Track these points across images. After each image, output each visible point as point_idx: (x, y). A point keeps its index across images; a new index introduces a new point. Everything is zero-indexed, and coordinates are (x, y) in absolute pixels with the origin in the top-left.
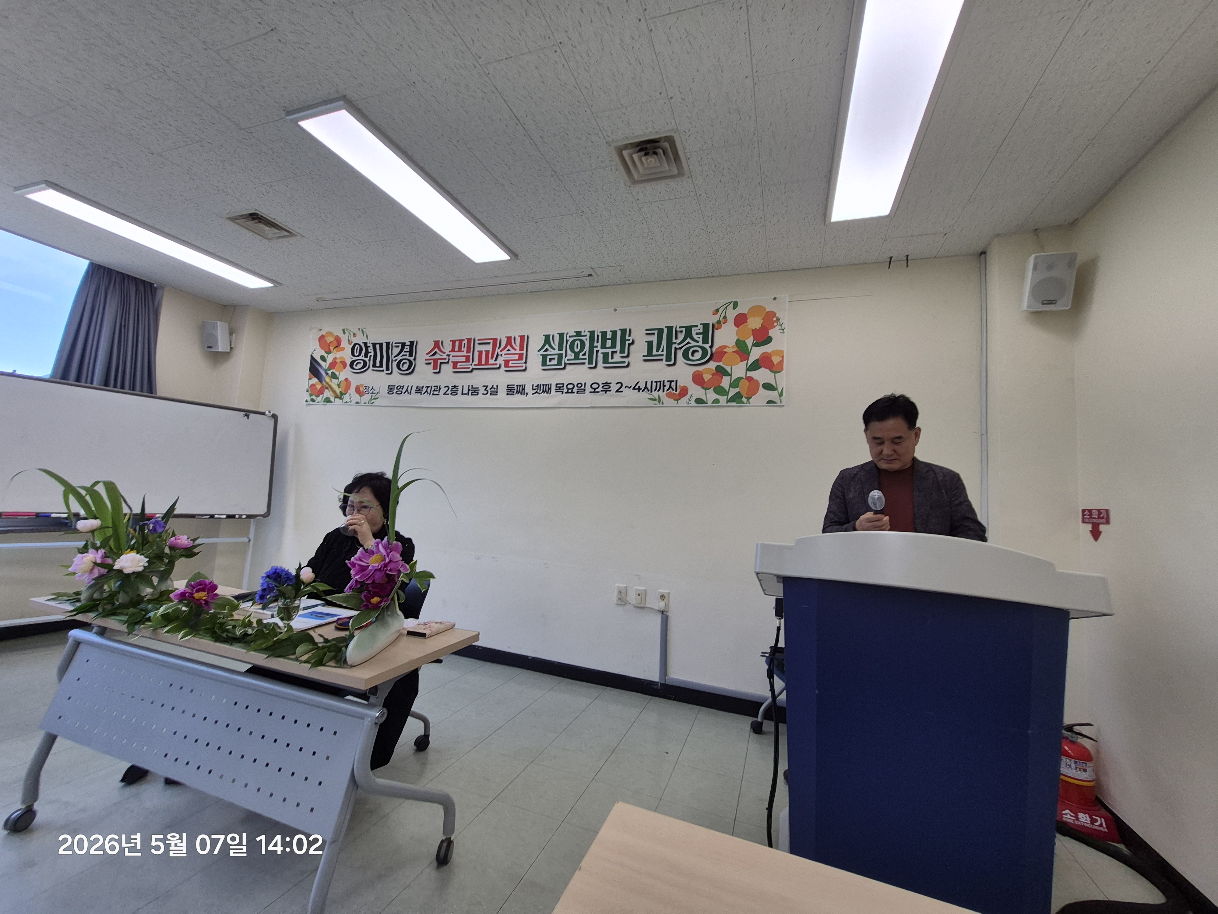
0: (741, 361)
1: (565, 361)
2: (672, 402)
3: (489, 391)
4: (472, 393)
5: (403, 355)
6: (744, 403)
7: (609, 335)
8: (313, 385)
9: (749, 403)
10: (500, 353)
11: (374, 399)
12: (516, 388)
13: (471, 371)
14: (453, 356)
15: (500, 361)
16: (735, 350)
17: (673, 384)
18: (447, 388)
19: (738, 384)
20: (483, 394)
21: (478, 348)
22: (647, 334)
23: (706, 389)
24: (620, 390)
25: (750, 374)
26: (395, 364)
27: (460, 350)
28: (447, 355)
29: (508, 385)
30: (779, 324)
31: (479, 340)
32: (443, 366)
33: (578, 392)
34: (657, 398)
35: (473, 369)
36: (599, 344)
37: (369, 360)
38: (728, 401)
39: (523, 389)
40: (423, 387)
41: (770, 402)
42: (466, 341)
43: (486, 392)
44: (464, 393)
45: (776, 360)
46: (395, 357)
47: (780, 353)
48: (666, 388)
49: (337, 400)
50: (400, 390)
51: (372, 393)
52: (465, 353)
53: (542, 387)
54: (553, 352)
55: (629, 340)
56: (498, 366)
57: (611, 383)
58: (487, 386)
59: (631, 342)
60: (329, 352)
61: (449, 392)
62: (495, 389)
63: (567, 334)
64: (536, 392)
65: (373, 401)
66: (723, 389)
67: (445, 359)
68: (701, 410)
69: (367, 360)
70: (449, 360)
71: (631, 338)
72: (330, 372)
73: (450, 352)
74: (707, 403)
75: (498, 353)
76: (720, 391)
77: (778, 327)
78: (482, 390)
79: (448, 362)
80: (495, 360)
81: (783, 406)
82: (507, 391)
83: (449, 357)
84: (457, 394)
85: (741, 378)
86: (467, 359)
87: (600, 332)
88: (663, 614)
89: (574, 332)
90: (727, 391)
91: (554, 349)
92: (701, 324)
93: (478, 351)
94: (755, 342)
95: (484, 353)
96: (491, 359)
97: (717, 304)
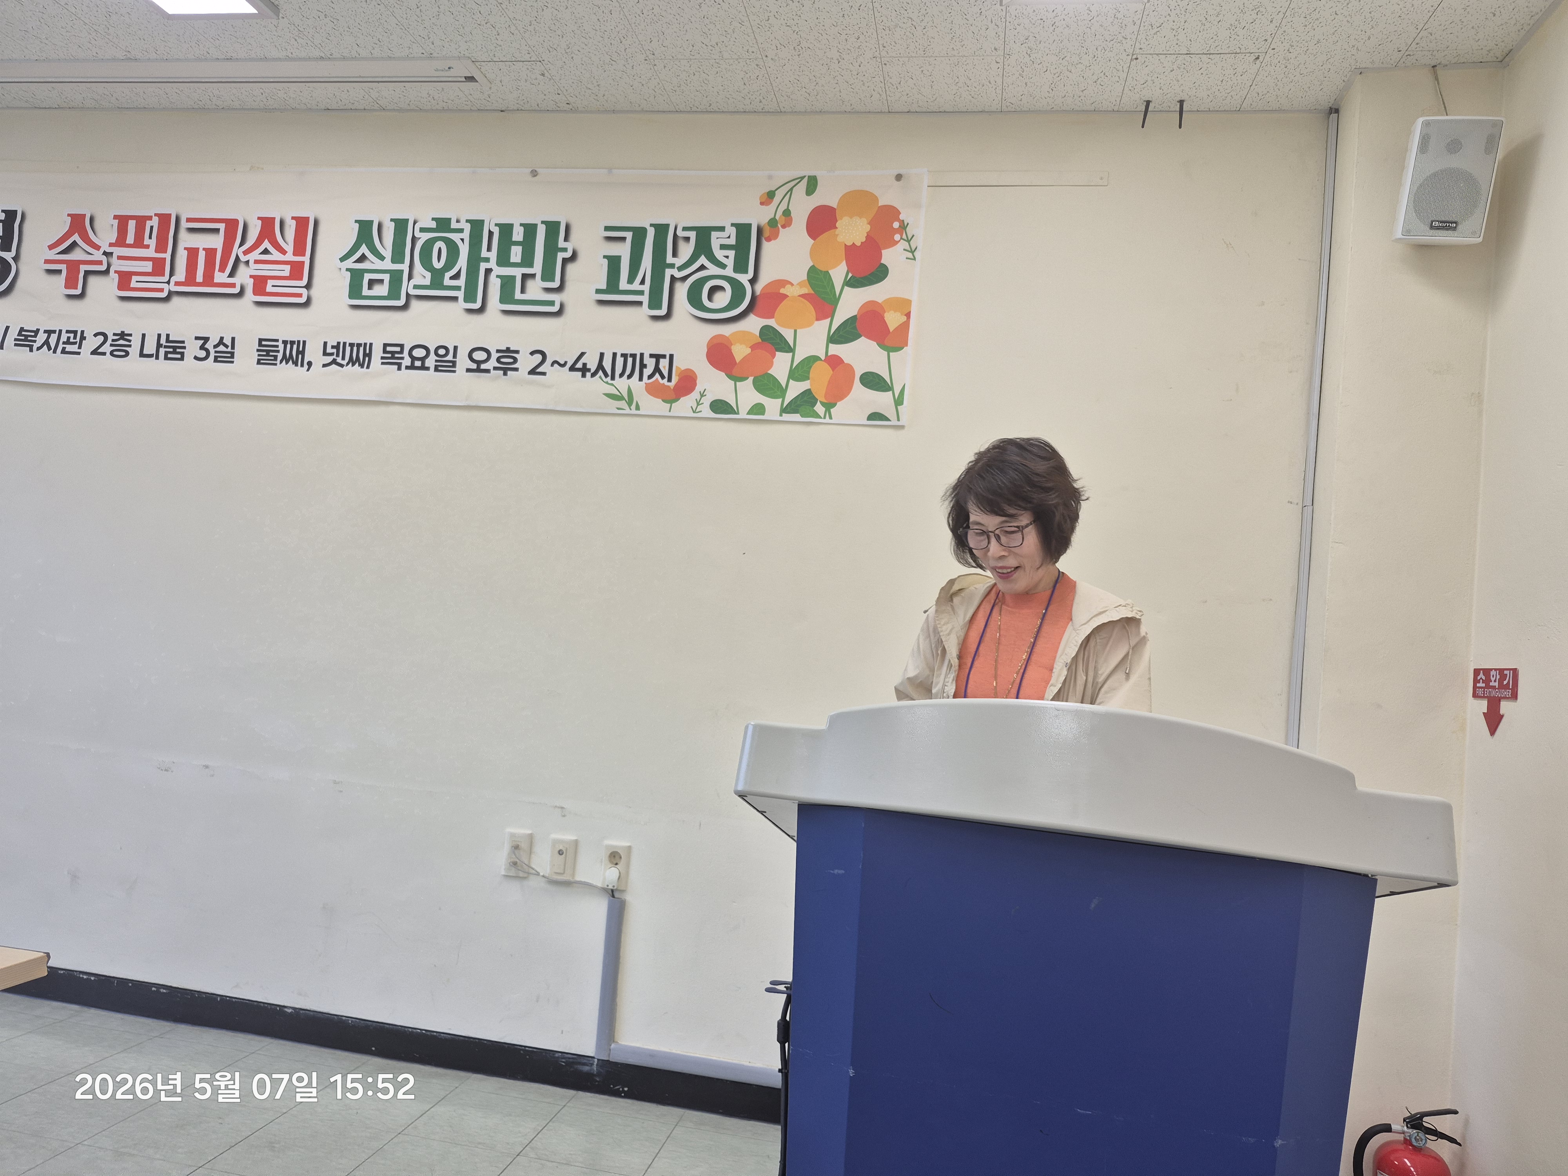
0: (818, 319)
1: (407, 287)
2: (658, 405)
3: (212, 351)
4: (166, 353)
6: (819, 416)
7: (518, 235)
9: (831, 418)
10: (243, 258)
12: (281, 348)
13: (167, 299)
14: (120, 258)
15: (244, 277)
16: (806, 290)
17: (664, 364)
18: (101, 339)
19: (809, 373)
20: (196, 358)
21: (187, 240)
22: (608, 239)
23: (736, 379)
24: (539, 370)
25: (835, 349)
27: (139, 243)
28: (105, 253)
29: (260, 340)
30: (904, 236)
31: (189, 220)
32: (91, 279)
33: (436, 369)
34: (625, 395)
35: (171, 294)
36: (493, 255)
38: (784, 410)
39: (301, 353)
40: (37, 331)
41: (875, 417)
42: (156, 220)
43: (203, 354)
44: (145, 352)
45: (893, 320)
47: (904, 306)
48: (647, 372)
52: (151, 253)
53: (348, 349)
54: (378, 264)
55: (565, 250)
56: (236, 290)
57: (517, 352)
58: (206, 340)
59: (568, 255)
61: (107, 348)
62: (227, 346)
63: (415, 223)
64: (334, 362)
66: (775, 380)
68: (722, 427)
70: (109, 266)
71: (569, 246)
73: (111, 245)
74: (738, 413)
75: (237, 259)
76: (767, 385)
77: (903, 245)
78: (193, 349)
79: (106, 272)
80: (232, 275)
81: (902, 427)
82: (259, 355)
83: (111, 260)
84: (127, 354)
85: (814, 359)
86: (158, 267)
87: (496, 225)
88: (613, 896)
89: (433, 219)
90: (784, 387)
91: (382, 258)
92: (732, 225)
93: (185, 249)
94: (850, 275)
95: (202, 256)
96: (219, 271)
97: (770, 177)
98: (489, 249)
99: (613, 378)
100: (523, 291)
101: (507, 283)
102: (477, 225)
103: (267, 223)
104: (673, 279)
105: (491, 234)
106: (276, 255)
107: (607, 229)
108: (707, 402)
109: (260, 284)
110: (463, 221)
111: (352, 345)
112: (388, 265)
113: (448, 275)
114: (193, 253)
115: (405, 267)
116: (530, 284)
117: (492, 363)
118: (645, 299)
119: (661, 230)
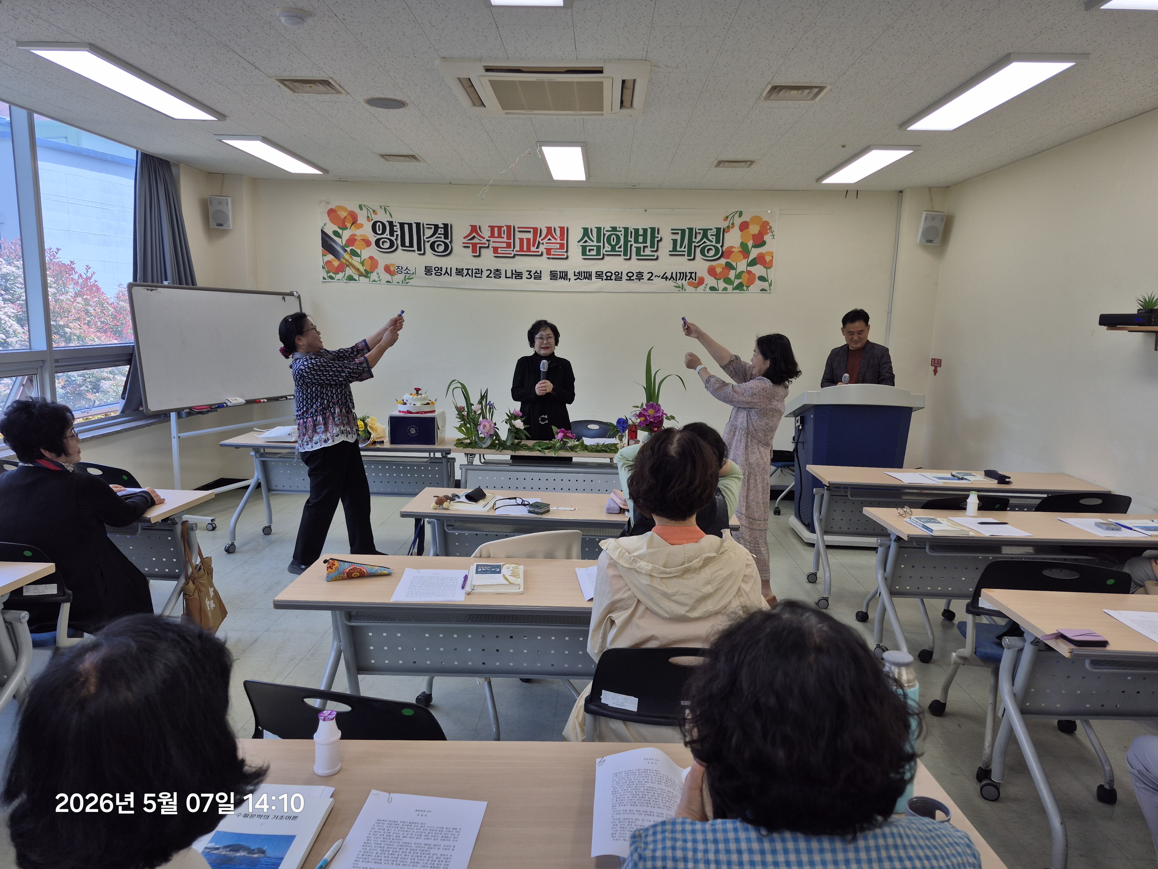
0: (744, 259)
1: (603, 251)
2: (692, 289)
3: (533, 275)
4: (515, 277)
5: (437, 237)
6: (745, 290)
7: (641, 232)
8: (328, 262)
9: (748, 291)
11: (408, 279)
12: (559, 274)
13: (514, 257)
14: (493, 242)
15: (542, 248)
16: (740, 249)
17: (693, 275)
18: (489, 272)
19: (741, 276)
20: (527, 278)
21: (518, 235)
22: (673, 233)
23: (718, 279)
24: (651, 279)
25: (749, 268)
26: (428, 245)
27: (500, 236)
28: (487, 240)
29: (551, 271)
30: (771, 231)
31: (518, 228)
32: (483, 250)
33: (615, 280)
34: (681, 287)
35: (515, 255)
36: (633, 240)
37: (396, 239)
38: (734, 289)
39: (566, 275)
40: (463, 269)
41: (762, 290)
42: (505, 228)
43: (529, 277)
44: (507, 276)
45: (768, 258)
46: (426, 238)
47: (771, 254)
48: (688, 278)
49: (362, 278)
50: (439, 271)
51: (407, 273)
52: (505, 240)
53: (583, 274)
54: (592, 244)
56: (540, 253)
57: (643, 273)
58: (530, 272)
59: (659, 239)
60: (344, 228)
61: (492, 275)
62: (538, 274)
63: (604, 229)
64: (578, 278)
65: (407, 281)
66: (730, 279)
67: (485, 244)
68: (714, 295)
69: (393, 239)
70: (489, 245)
71: (659, 236)
72: (348, 249)
73: (489, 237)
74: (719, 291)
75: (539, 242)
76: (728, 281)
77: (771, 234)
78: (525, 275)
79: (488, 247)
80: (537, 248)
81: (771, 293)
82: (550, 277)
83: (489, 243)
84: (500, 277)
85: (743, 272)
86: (508, 245)
87: (633, 229)
89: (610, 227)
90: (733, 281)
91: (593, 241)
92: (715, 228)
93: (518, 238)
94: (754, 244)
95: (525, 241)
96: (532, 246)
97: (727, 211)
98: (631, 237)
99: (676, 280)
100: (644, 252)
101: (638, 249)
102: (626, 229)
103: (549, 229)
104: (695, 246)
105: (631, 232)
106: (553, 241)
107: (672, 230)
108: (708, 287)
109: (548, 251)
110: (621, 228)
111: (584, 272)
112: (595, 243)
113: (617, 247)
114: (521, 240)
115: (601, 244)
116: (646, 249)
117: (634, 277)
118: (686, 253)
119: (691, 230)
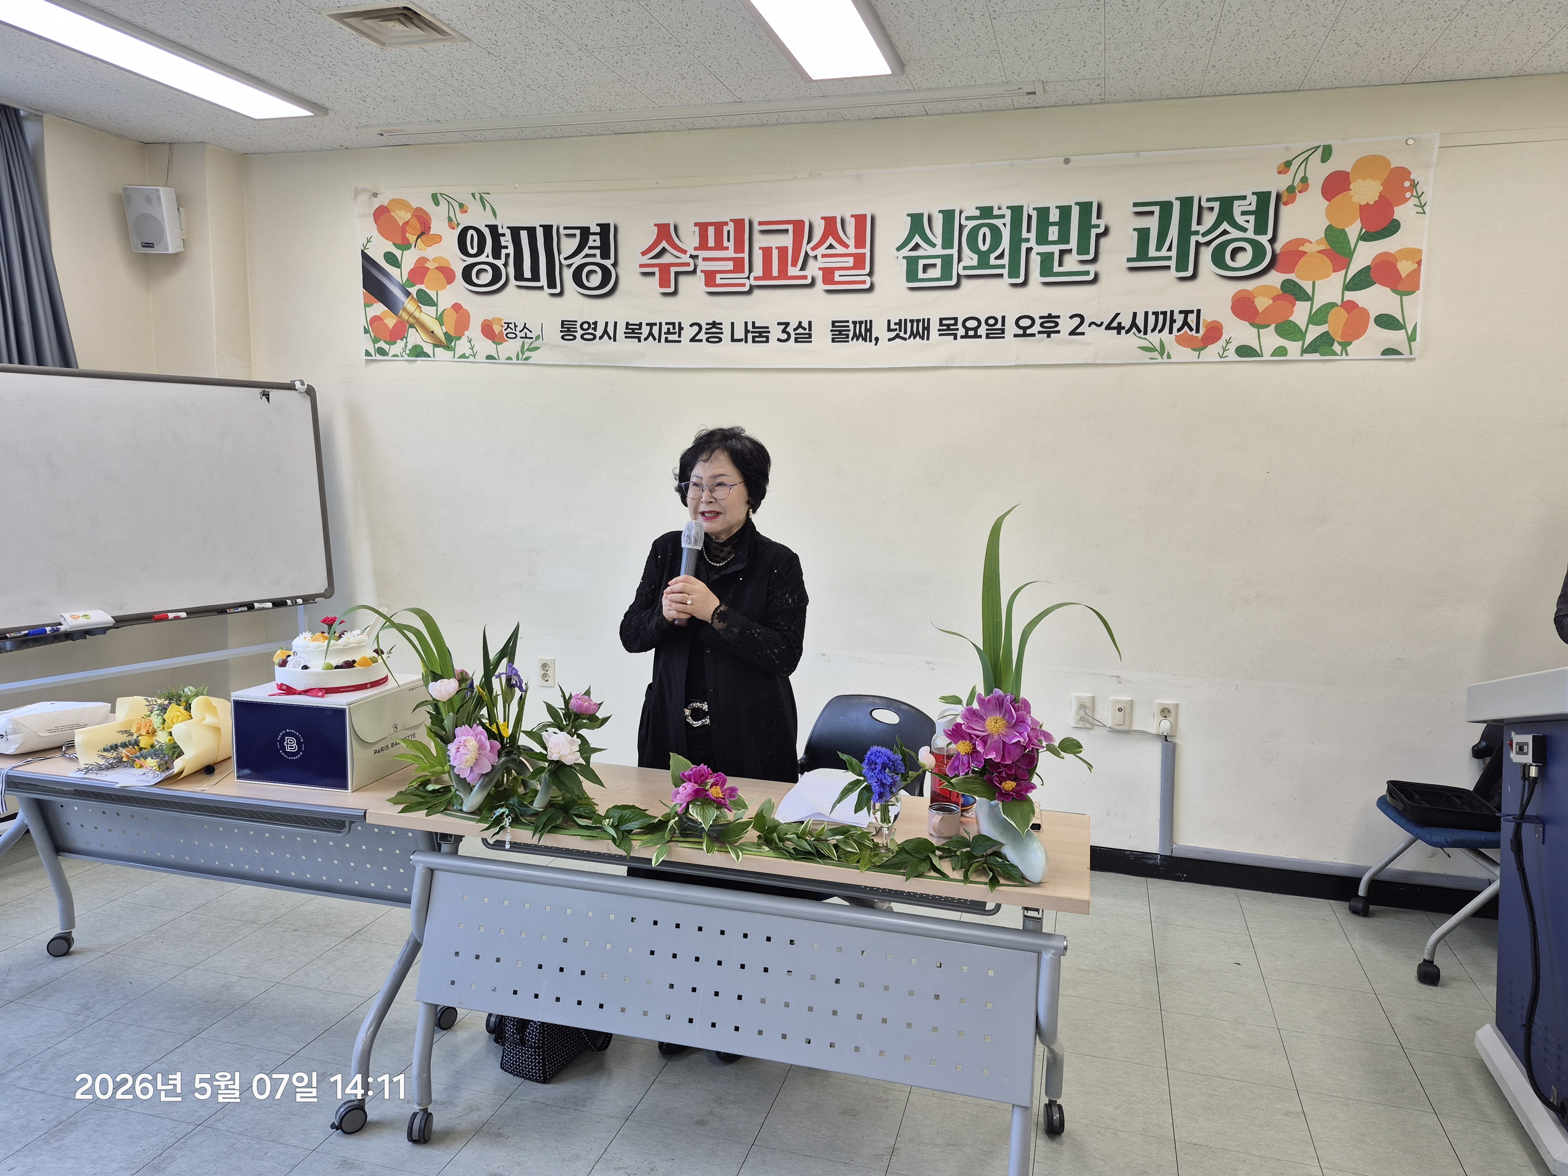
0: (1334, 271)
1: (957, 269)
2: (1188, 354)
3: (793, 334)
4: (754, 337)
5: (587, 256)
6: (1337, 354)
7: (1054, 216)
8: (376, 320)
9: (1347, 354)
10: (812, 254)
11: (529, 350)
12: (851, 327)
13: (749, 292)
14: (705, 259)
15: (814, 269)
16: (1323, 247)
17: (1192, 318)
18: (696, 328)
19: (1327, 318)
20: (779, 340)
21: (761, 241)
22: (1138, 214)
23: (1259, 326)
24: (1078, 331)
25: (1350, 296)
26: (568, 274)
27: (719, 246)
28: (691, 256)
29: (834, 322)
30: (1415, 194)
31: (760, 223)
32: (682, 280)
33: (988, 336)
34: (1158, 348)
35: (752, 288)
36: (1033, 236)
37: (506, 265)
38: (1304, 351)
39: (869, 330)
40: (640, 325)
41: (1388, 352)
42: (731, 225)
43: (785, 336)
44: (736, 337)
45: (1405, 268)
46: (566, 259)
47: (1415, 256)
48: (1176, 326)
49: (439, 351)
50: (590, 331)
51: (526, 337)
52: (730, 253)
53: (909, 325)
54: (931, 251)
55: (1098, 226)
56: (808, 281)
57: (1058, 317)
58: (787, 324)
59: (1101, 230)
60: (405, 245)
61: (702, 336)
62: (805, 329)
63: (961, 213)
64: (898, 336)
65: (527, 354)
66: (1295, 325)
67: (688, 264)
68: (1248, 369)
69: (499, 263)
70: (696, 267)
71: (1102, 223)
73: (696, 249)
74: (1262, 356)
75: (806, 253)
76: (1289, 330)
77: (1415, 199)
78: (776, 332)
79: (694, 272)
80: (803, 268)
81: (1413, 359)
82: (833, 335)
83: (697, 261)
84: (720, 340)
85: (1331, 305)
86: (738, 266)
87: (1034, 209)
88: (1167, 741)
89: (977, 208)
90: (1304, 331)
91: (933, 245)
92: (1253, 193)
93: (760, 248)
94: (1364, 231)
95: (775, 254)
96: (792, 266)
97: (1287, 149)
98: (1029, 231)
99: (1145, 333)
100: (1060, 264)
101: (1046, 259)
102: (1016, 211)
103: (830, 222)
104: (1198, 244)
105: (1030, 217)
106: (840, 249)
107: (1136, 205)
108: (1232, 347)
109: (828, 274)
110: (1004, 208)
111: (912, 321)
112: (939, 250)
113: (993, 256)
114: (767, 252)
115: (954, 251)
116: (1067, 258)
117: (1037, 328)
118: (1172, 263)
119: (1186, 202)
